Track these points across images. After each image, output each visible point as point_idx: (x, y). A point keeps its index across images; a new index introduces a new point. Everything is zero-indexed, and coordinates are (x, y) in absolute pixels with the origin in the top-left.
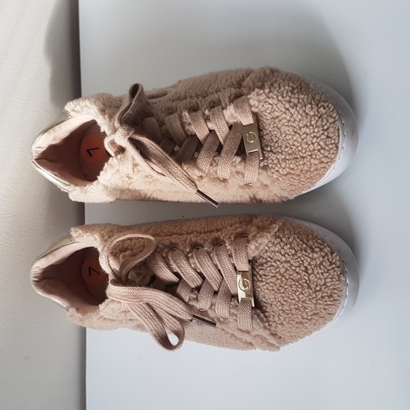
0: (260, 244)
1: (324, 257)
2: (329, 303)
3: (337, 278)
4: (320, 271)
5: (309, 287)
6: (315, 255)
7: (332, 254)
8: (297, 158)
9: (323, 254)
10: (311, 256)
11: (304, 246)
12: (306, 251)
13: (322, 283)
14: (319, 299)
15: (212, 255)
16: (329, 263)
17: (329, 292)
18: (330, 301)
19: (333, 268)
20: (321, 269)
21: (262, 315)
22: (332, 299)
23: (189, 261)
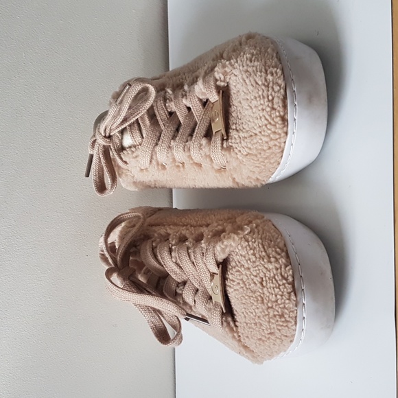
0: (226, 246)
1: (277, 269)
2: (281, 324)
3: (287, 296)
4: (271, 285)
5: (263, 302)
6: (270, 266)
7: (286, 266)
8: (251, 136)
9: (278, 266)
10: (266, 266)
11: (264, 253)
12: (263, 260)
13: (273, 300)
14: (271, 318)
15: (190, 251)
16: (280, 278)
17: (280, 310)
18: (281, 321)
19: (284, 284)
20: (272, 283)
21: (232, 324)
22: (283, 319)
23: (171, 255)
